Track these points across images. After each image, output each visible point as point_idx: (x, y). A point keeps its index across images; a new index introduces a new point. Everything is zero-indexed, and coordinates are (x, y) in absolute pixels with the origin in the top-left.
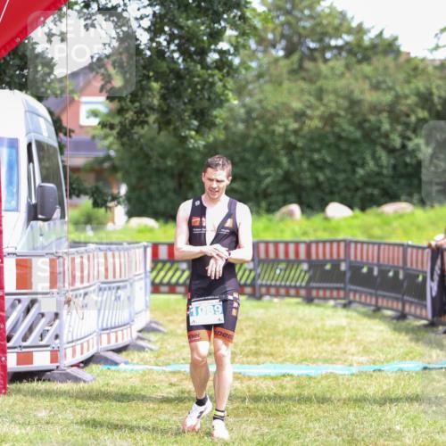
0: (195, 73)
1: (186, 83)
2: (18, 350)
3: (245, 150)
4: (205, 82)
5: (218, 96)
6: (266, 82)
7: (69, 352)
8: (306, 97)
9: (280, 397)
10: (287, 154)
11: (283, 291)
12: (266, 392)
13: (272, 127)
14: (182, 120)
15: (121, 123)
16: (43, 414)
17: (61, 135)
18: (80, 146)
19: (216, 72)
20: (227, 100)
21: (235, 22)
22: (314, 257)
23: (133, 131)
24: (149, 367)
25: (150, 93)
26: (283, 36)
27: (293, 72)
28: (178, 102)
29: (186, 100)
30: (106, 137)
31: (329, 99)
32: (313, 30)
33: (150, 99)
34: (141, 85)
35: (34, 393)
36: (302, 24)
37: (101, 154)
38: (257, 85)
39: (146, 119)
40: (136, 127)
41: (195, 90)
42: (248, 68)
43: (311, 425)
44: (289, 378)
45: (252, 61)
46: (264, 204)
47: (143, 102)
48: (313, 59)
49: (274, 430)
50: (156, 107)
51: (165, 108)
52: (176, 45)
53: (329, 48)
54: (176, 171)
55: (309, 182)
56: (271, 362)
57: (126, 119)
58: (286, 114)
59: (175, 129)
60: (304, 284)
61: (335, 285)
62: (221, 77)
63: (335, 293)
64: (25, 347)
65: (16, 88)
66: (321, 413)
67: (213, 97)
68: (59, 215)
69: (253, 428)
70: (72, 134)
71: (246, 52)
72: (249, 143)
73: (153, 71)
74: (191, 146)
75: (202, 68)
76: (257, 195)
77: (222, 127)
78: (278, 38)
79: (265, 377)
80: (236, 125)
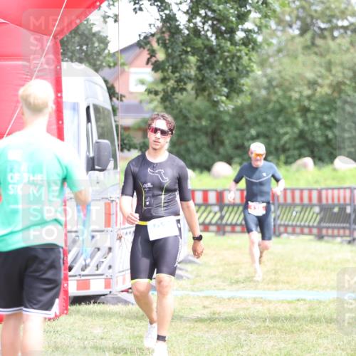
0: (226, 49)
1: (218, 57)
2: (78, 278)
3: (266, 113)
4: (233, 56)
5: (245, 67)
6: (284, 56)
7: (120, 279)
8: (318, 68)
9: (295, 318)
10: (301, 116)
11: (298, 230)
12: (284, 314)
13: (289, 94)
14: (215, 87)
15: (164, 90)
16: (98, 331)
17: (114, 99)
18: (130, 109)
19: (243, 47)
20: (253, 71)
21: (258, 7)
22: (324, 202)
23: (174, 97)
24: (186, 293)
25: (188, 65)
26: (298, 18)
27: (306, 48)
28: (211, 72)
29: (218, 71)
30: (151, 101)
31: (337, 70)
32: (323, 13)
33: (188, 71)
34: (181, 59)
35: (91, 314)
36: (314, 8)
37: (147, 116)
38: (276, 58)
39: (184, 87)
40: (176, 94)
41: (225, 62)
42: (269, 44)
43: (320, 341)
44: (302, 302)
45: (272, 38)
46: (282, 158)
47: (182, 73)
48: (324, 37)
49: (290, 345)
50: (193, 77)
51: (200, 78)
52: (209, 25)
53: (337, 27)
54: (210, 130)
55: (320, 139)
56: (288, 289)
57: (168, 86)
58: (301, 83)
59: (210, 95)
60: (315, 224)
61: (342, 225)
62: (247, 52)
63: (341, 232)
64: (83, 276)
65: (76, 61)
66: (328, 331)
67: (240, 68)
68: (113, 166)
69: (272, 343)
70: (123, 99)
71: (268, 31)
72: (270, 106)
73: (191, 47)
74: (222, 109)
75: (232, 44)
76: (277, 149)
77: (248, 93)
78: (294, 20)
79: (282, 302)
80: (259, 92)
